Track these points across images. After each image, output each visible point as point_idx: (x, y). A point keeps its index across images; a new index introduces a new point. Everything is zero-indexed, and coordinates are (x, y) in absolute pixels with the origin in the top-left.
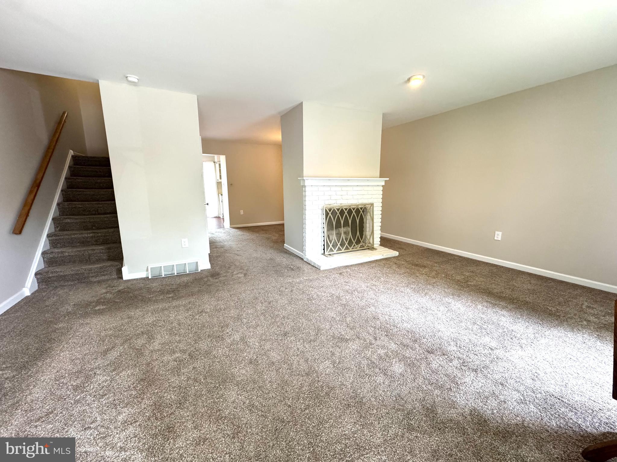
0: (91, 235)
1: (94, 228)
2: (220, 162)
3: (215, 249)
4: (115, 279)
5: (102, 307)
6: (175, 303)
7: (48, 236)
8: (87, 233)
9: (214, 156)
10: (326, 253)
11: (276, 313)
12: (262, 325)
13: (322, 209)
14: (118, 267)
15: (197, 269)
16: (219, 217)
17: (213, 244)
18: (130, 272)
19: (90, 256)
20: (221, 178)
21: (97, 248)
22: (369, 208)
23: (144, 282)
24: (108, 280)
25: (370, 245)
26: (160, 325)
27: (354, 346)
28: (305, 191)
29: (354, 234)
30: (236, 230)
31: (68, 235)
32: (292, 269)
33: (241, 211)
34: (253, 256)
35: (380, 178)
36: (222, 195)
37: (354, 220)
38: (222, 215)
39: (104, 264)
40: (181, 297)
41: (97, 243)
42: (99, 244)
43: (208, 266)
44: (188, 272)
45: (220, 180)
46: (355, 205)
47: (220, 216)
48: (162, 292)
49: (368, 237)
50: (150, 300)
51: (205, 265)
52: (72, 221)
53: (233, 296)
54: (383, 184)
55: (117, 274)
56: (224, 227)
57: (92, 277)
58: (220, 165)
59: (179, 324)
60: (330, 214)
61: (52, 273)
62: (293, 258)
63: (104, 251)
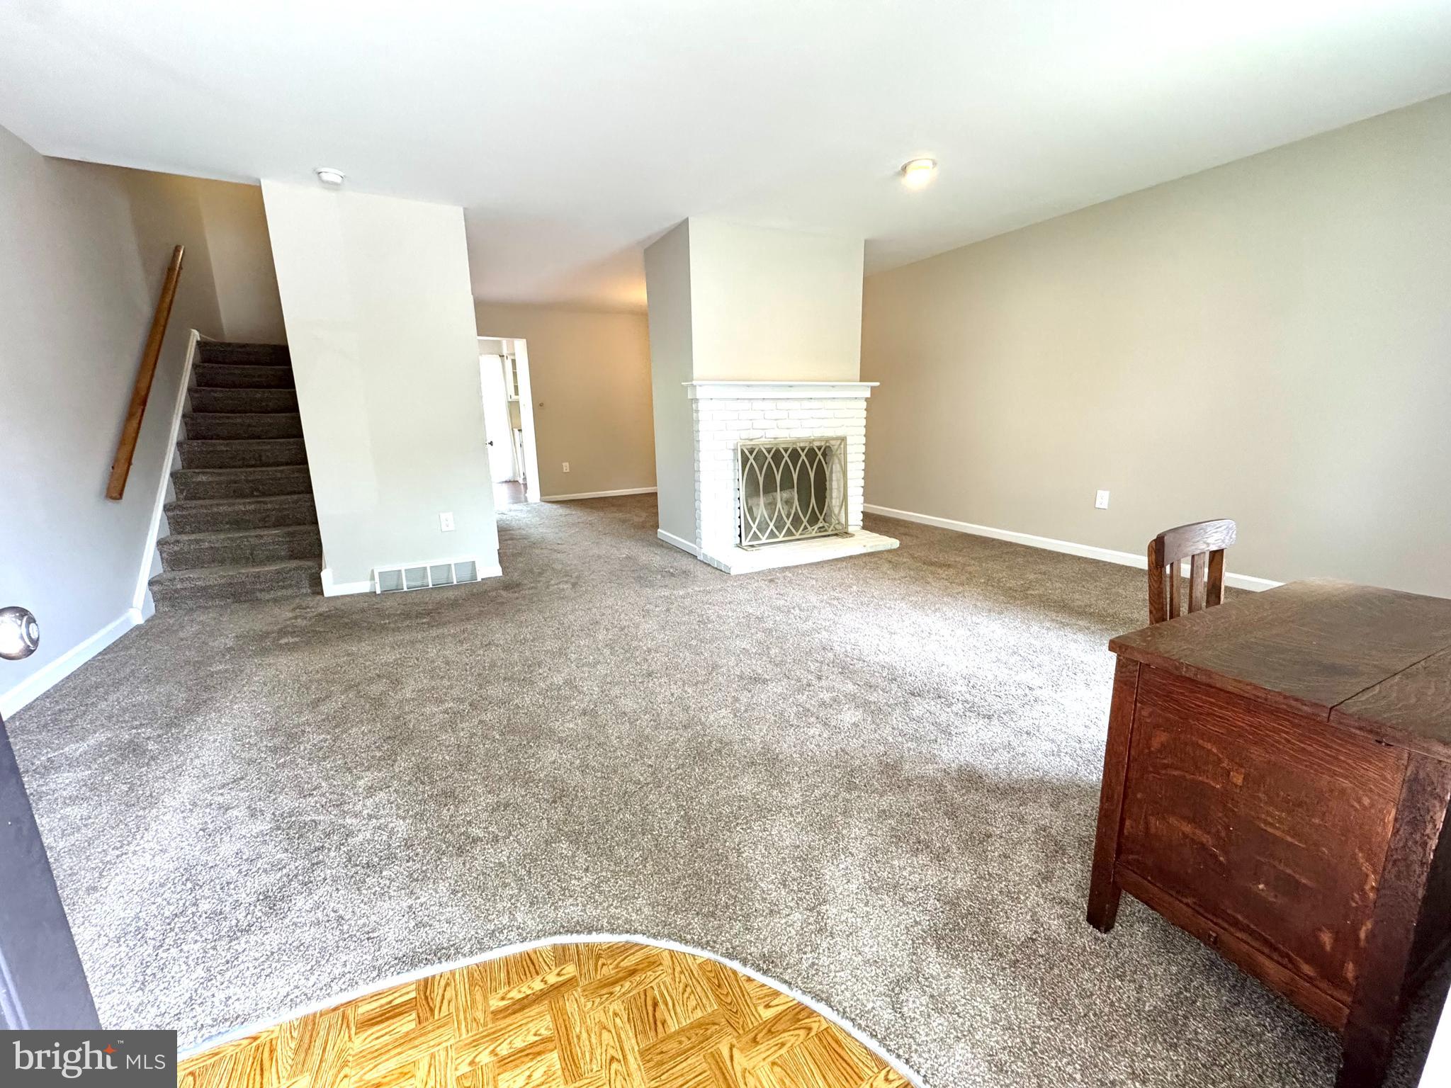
0: (252, 507)
1: (255, 493)
2: (514, 354)
3: (510, 542)
4: (306, 595)
5: (291, 640)
6: (434, 632)
7: (167, 508)
8: (244, 504)
9: (499, 342)
10: (744, 543)
11: (635, 644)
12: (606, 662)
13: (735, 450)
14: (313, 571)
15: (474, 576)
16: (516, 482)
17: (505, 533)
18: (337, 581)
19: (253, 548)
20: (517, 393)
21: (266, 533)
22: (836, 447)
23: (367, 599)
24: (294, 597)
25: (838, 527)
26: (410, 664)
27: (776, 688)
28: (697, 411)
29: (805, 504)
30: (555, 506)
31: (206, 507)
32: (672, 575)
33: (564, 464)
34: (591, 554)
35: (861, 381)
36: (520, 430)
37: (803, 473)
38: (522, 477)
39: (283, 566)
40: (445, 624)
41: (265, 522)
42: (269, 527)
43: (496, 571)
44: (455, 583)
45: (514, 397)
46: (805, 441)
47: (518, 479)
48: (407, 616)
49: (836, 512)
50: (384, 628)
51: (490, 569)
52: (210, 479)
53: (548, 620)
54: (868, 394)
55: (311, 586)
56: (526, 500)
57: (262, 590)
58: (514, 361)
59: (447, 663)
60: (752, 460)
61: (182, 580)
62: (675, 554)
63: (280, 539)
